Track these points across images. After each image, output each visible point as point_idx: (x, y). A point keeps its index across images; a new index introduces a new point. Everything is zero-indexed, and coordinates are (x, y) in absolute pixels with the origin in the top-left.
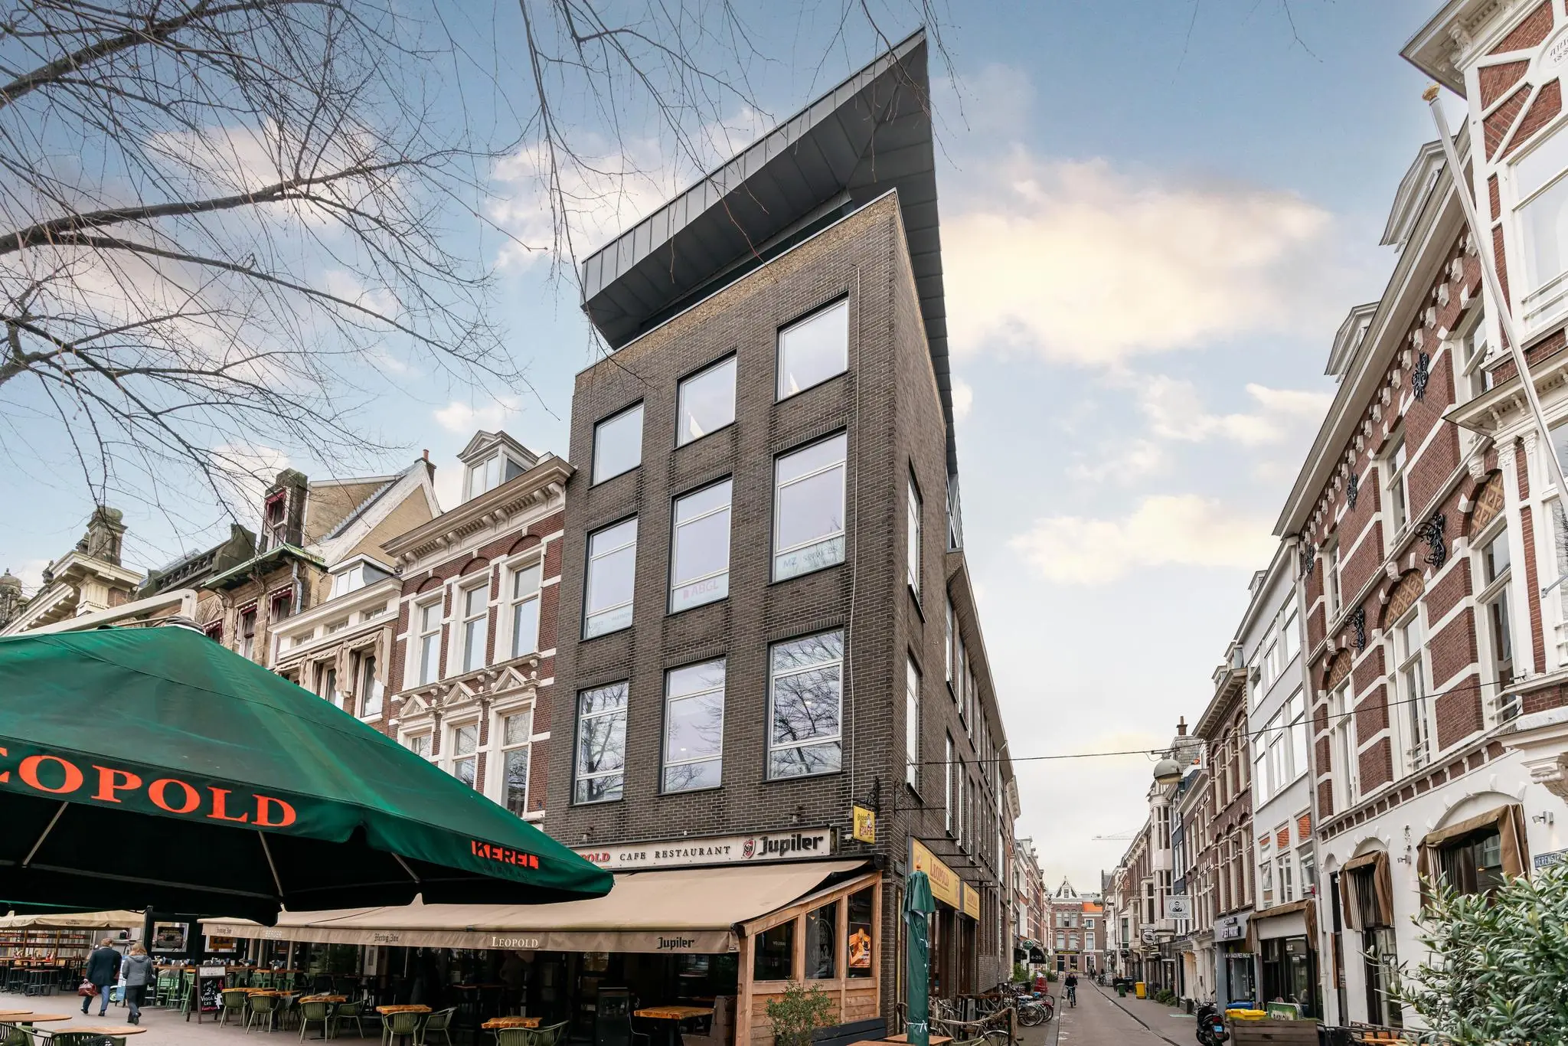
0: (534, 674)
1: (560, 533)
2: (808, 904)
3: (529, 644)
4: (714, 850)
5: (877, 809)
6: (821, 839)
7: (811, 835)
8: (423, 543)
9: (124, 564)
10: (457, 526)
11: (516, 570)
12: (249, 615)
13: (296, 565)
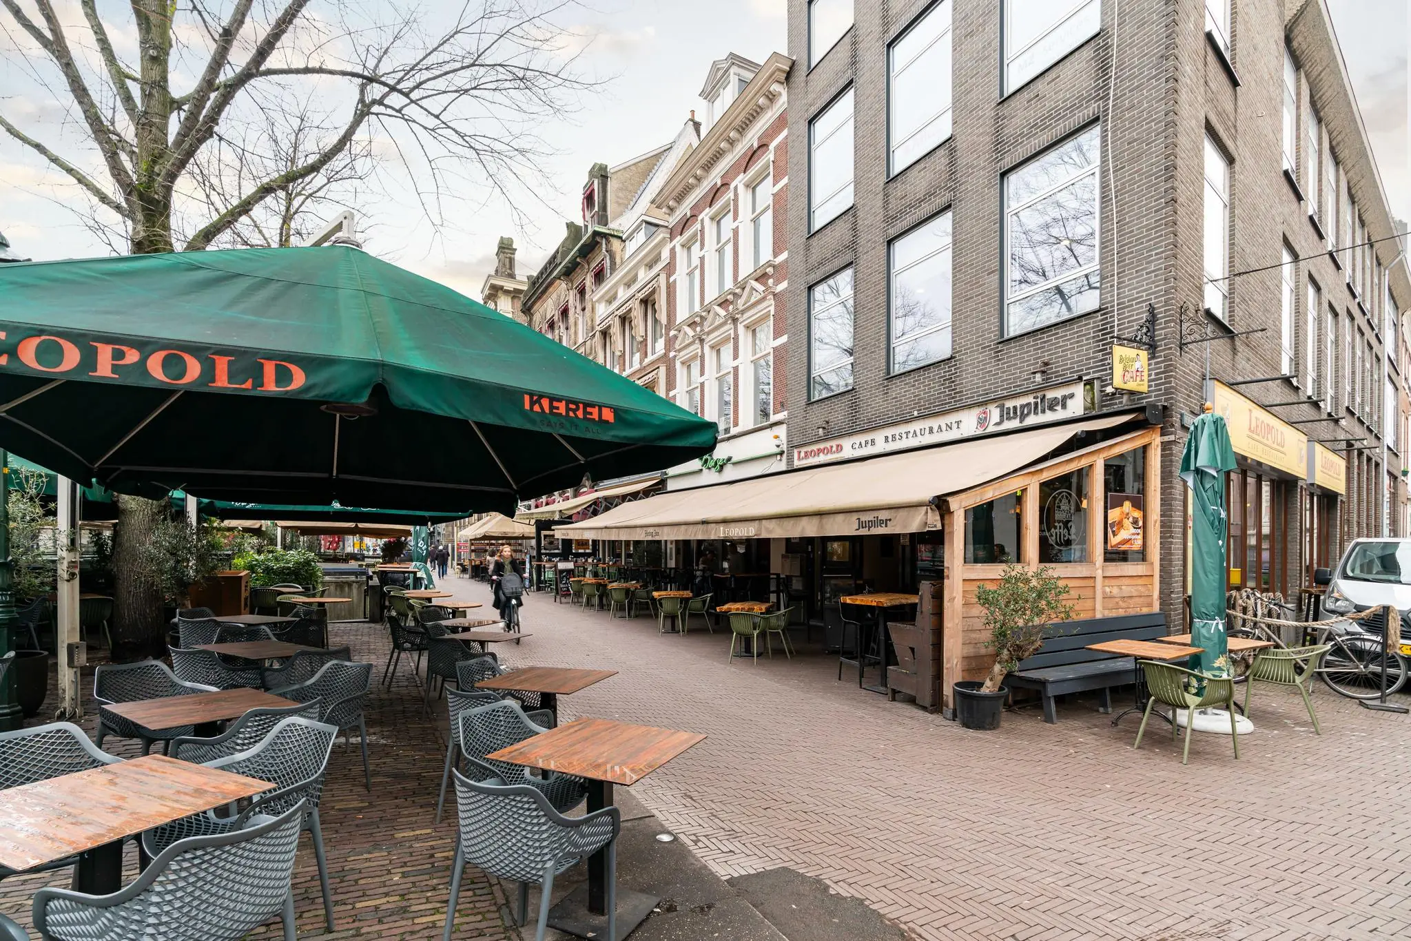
0: (771, 281)
1: (785, 133)
2: (1041, 470)
3: (766, 254)
4: (944, 427)
5: (1152, 347)
6: (1072, 396)
7: (1058, 393)
8: (680, 188)
9: (518, 278)
10: (703, 161)
11: (752, 187)
12: (582, 292)
13: (604, 241)
